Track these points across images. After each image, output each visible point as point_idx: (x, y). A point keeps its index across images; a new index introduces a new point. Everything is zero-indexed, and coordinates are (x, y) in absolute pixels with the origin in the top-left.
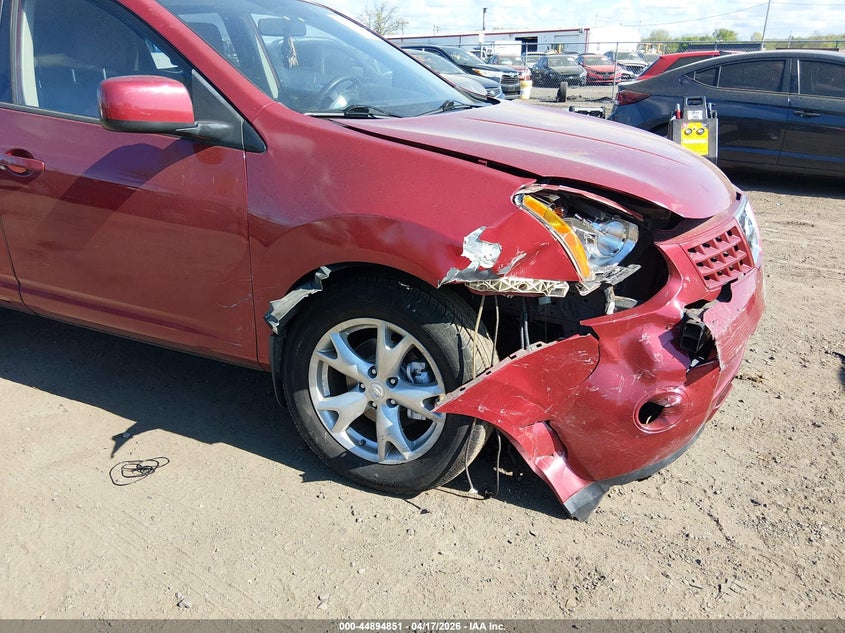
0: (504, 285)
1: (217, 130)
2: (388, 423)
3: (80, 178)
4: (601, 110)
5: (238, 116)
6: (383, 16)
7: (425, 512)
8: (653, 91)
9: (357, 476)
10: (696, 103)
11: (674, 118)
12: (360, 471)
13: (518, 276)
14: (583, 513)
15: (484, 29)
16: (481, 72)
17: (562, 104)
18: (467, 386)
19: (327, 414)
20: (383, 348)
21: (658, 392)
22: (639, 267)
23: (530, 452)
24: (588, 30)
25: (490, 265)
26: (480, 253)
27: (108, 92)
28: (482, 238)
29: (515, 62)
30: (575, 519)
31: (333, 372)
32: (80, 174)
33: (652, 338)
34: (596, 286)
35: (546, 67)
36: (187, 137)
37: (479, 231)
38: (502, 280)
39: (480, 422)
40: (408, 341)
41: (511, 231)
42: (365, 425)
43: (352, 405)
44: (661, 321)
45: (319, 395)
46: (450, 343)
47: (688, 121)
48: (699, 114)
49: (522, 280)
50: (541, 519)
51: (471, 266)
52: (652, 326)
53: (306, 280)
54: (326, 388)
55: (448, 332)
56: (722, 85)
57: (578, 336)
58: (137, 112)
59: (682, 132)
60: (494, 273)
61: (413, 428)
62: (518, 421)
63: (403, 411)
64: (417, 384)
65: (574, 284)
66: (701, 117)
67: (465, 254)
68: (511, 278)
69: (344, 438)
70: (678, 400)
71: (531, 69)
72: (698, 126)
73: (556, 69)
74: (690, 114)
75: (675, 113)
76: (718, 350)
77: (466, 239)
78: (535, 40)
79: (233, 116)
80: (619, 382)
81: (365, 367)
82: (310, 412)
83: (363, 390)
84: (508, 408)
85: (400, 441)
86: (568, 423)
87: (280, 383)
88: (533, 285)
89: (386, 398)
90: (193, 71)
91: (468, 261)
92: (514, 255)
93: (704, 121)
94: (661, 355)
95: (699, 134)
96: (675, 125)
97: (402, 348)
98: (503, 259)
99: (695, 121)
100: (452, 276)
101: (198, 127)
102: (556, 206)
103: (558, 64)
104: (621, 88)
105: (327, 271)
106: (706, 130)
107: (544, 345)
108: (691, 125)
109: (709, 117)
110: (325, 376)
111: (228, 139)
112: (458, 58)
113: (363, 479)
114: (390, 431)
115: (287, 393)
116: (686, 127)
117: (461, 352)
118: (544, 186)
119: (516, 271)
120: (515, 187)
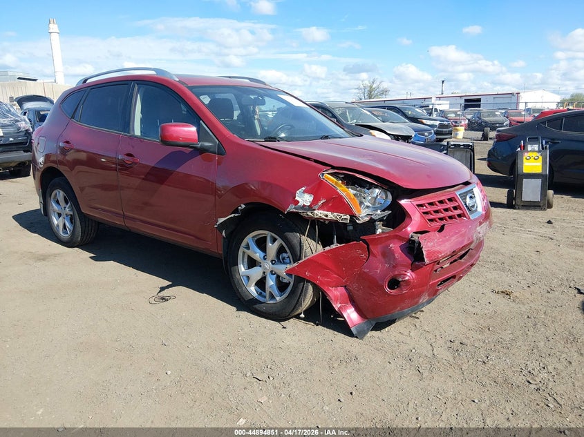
0: (317, 215)
1: (207, 146)
2: (271, 282)
3: (153, 167)
4: (471, 144)
5: (216, 140)
6: (374, 87)
7: (284, 328)
8: (518, 134)
9: (256, 309)
10: (534, 140)
11: (519, 149)
12: (257, 306)
13: (324, 210)
14: (360, 335)
15: (442, 94)
16: (424, 121)
17: (485, 142)
18: (300, 262)
19: (245, 278)
20: (269, 244)
21: (396, 273)
22: (390, 212)
23: (336, 301)
24: (518, 93)
25: (309, 204)
26: (304, 199)
27: (163, 129)
28: (305, 192)
29: (457, 115)
30: (357, 337)
31: (249, 257)
32: (153, 165)
33: (395, 246)
34: (367, 219)
35: (480, 119)
36: (195, 148)
37: (303, 188)
38: (316, 212)
39: (308, 281)
40: (279, 242)
41: (318, 189)
42: (261, 284)
43: (256, 273)
44: (400, 238)
45: (242, 269)
46: (295, 242)
47: (528, 152)
48: (536, 147)
49: (326, 213)
50: (340, 336)
51: (299, 204)
52: (396, 240)
53: (236, 211)
54: (246, 266)
55: (294, 237)
56: (565, 129)
57: (355, 242)
58: (178, 138)
59: (524, 158)
60: (310, 208)
61: (282, 286)
62: (329, 284)
63: (278, 277)
64: (284, 263)
65: (353, 217)
66: (536, 149)
67: (297, 198)
68: (320, 211)
69: (253, 290)
70: (407, 278)
71: (469, 120)
72: (535, 154)
73: (487, 119)
74: (530, 148)
75: (520, 147)
76: (424, 253)
77: (298, 192)
78: (479, 100)
79: (214, 140)
80: (378, 268)
81: (262, 254)
82: (238, 276)
83: (260, 266)
84: (322, 276)
85: (276, 292)
86: (354, 287)
87: (226, 262)
88: (331, 216)
89: (270, 270)
90: (201, 121)
91: (298, 202)
92: (320, 200)
93: (539, 151)
94: (399, 254)
95: (536, 159)
96: (519, 154)
97: (277, 244)
98: (315, 201)
99: (533, 151)
100: (291, 208)
101: (199, 145)
102: (342, 179)
103: (489, 116)
104: (498, 131)
105: (243, 206)
106: (541, 157)
107: (339, 245)
108: (531, 154)
109: (543, 148)
110: (246, 260)
111: (211, 150)
112: (410, 113)
113: (258, 311)
114: (271, 287)
115: (229, 267)
116: (526, 155)
117: (301, 246)
118: (336, 171)
119: (320, 208)
120: (321, 170)
